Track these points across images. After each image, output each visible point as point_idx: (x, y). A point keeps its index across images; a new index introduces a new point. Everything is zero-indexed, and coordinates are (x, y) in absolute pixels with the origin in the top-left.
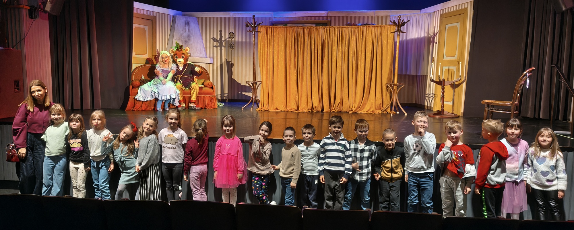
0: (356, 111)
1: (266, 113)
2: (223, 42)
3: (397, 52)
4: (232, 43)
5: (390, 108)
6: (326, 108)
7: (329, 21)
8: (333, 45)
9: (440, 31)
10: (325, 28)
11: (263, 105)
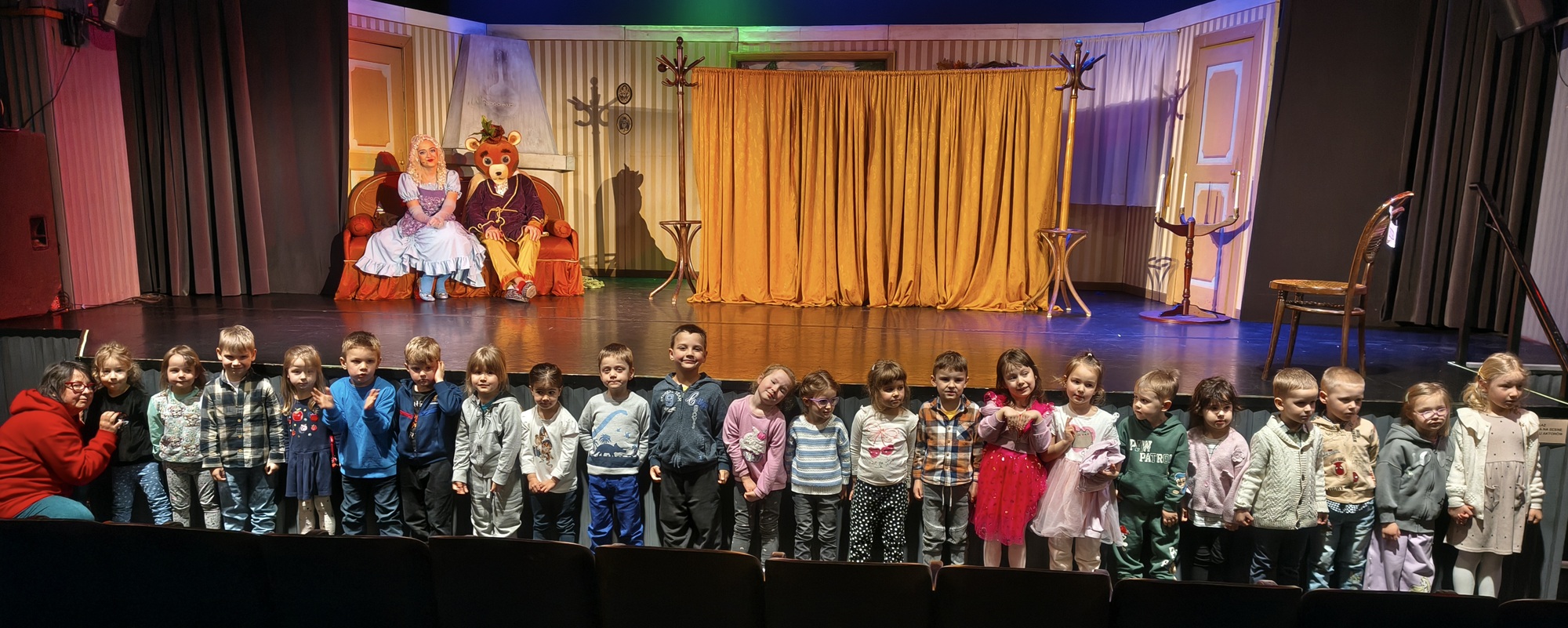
0: (956, 305)
1: (714, 312)
2: (601, 111)
3: (1070, 142)
4: (625, 115)
5: (1046, 297)
6: (876, 297)
7: (890, 55)
8: (896, 122)
9: (1191, 85)
10: (873, 76)
11: (705, 287)
